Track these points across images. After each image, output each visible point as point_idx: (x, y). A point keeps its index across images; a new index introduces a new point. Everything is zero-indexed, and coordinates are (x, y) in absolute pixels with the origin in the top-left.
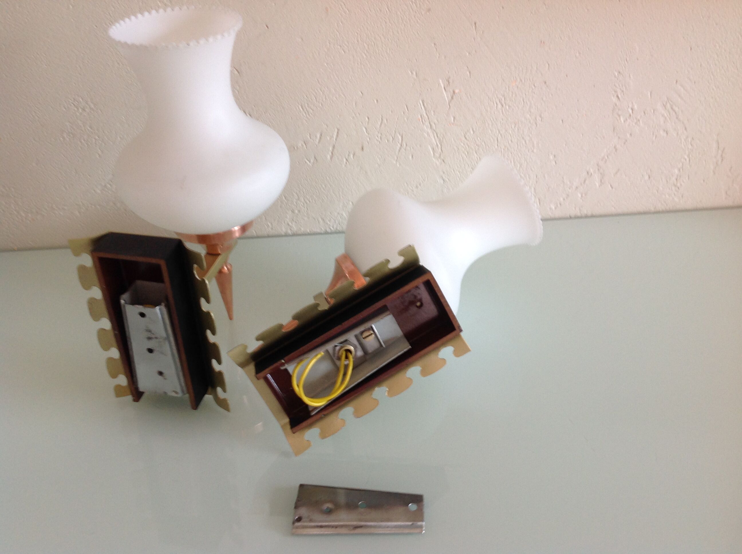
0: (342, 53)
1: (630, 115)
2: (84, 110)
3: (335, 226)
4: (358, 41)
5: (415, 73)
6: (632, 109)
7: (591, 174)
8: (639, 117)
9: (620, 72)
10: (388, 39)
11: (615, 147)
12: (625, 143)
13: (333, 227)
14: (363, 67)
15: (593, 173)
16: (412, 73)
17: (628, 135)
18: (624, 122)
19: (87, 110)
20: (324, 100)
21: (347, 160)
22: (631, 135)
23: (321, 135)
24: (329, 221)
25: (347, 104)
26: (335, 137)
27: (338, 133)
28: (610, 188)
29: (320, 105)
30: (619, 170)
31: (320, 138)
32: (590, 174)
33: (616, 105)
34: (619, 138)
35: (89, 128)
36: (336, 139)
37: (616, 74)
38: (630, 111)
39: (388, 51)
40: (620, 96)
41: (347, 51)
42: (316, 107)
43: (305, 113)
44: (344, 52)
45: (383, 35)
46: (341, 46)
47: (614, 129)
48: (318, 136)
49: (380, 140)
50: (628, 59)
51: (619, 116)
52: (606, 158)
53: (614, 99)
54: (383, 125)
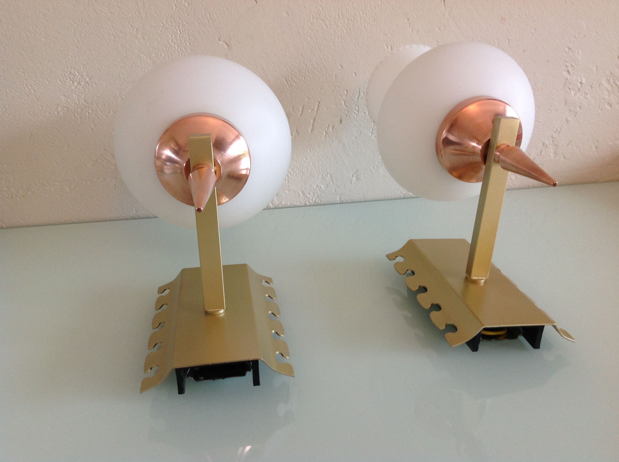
0: (324, 27)
1: (579, 89)
2: (79, 83)
3: (314, 199)
4: (339, 15)
5: (390, 48)
6: (581, 83)
7: (547, 146)
8: (586, 92)
9: (569, 48)
10: (366, 15)
11: (566, 120)
12: (575, 116)
13: (312, 200)
14: (343, 41)
15: (548, 145)
16: (388, 47)
17: (578, 108)
18: (574, 95)
19: (83, 84)
20: (307, 73)
21: (326, 132)
22: (580, 107)
23: (303, 108)
24: (309, 194)
25: (327, 76)
26: (316, 110)
27: (318, 105)
28: (564, 159)
29: (303, 78)
30: (570, 141)
31: (302, 112)
32: (545, 145)
33: (567, 79)
34: (570, 110)
35: (83, 102)
36: (317, 112)
37: (567, 51)
38: (579, 85)
39: (366, 26)
40: (570, 70)
41: (329, 26)
42: (299, 80)
43: (289, 86)
44: (326, 26)
45: (361, 10)
46: (323, 21)
47: (566, 102)
48: (301, 108)
49: (357, 113)
50: (577, 36)
51: (570, 89)
52: (559, 129)
53: (565, 74)
54: (360, 98)
